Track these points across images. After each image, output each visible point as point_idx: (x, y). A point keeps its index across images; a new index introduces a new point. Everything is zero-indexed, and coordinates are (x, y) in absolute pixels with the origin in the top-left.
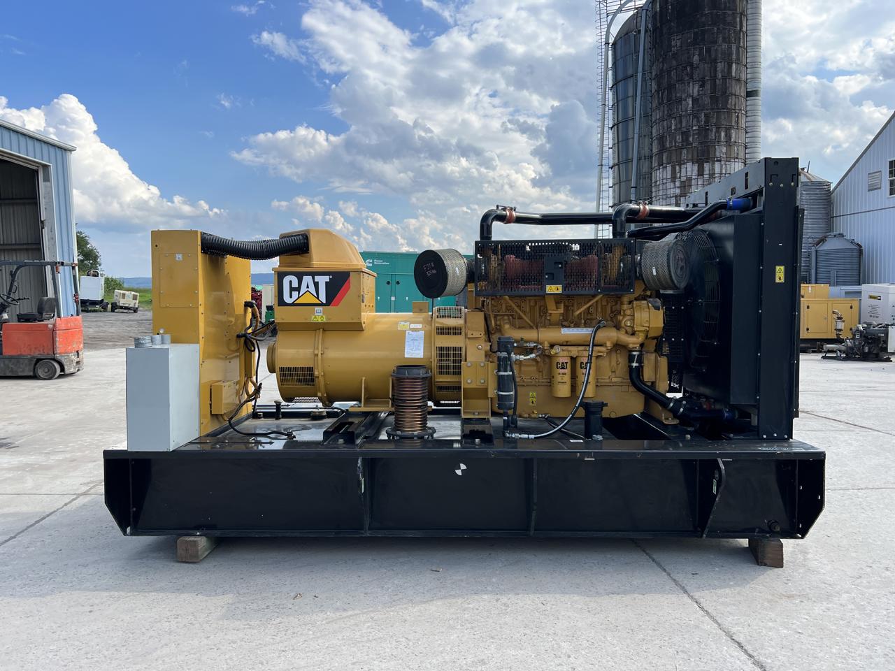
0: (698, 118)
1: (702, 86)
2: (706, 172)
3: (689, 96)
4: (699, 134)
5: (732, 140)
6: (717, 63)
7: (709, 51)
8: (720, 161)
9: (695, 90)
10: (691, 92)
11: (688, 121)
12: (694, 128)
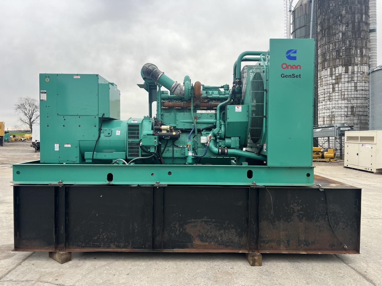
0: (345, 43)
1: (347, 26)
2: (350, 71)
3: (340, 32)
4: (345, 51)
5: (364, 54)
6: (355, 14)
7: (350, 8)
8: (357, 65)
9: (343, 28)
10: (341, 29)
11: (339, 45)
12: (343, 48)
